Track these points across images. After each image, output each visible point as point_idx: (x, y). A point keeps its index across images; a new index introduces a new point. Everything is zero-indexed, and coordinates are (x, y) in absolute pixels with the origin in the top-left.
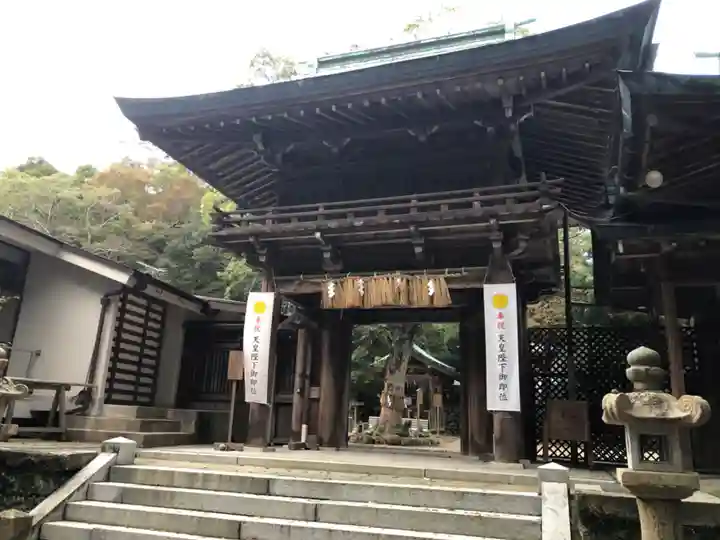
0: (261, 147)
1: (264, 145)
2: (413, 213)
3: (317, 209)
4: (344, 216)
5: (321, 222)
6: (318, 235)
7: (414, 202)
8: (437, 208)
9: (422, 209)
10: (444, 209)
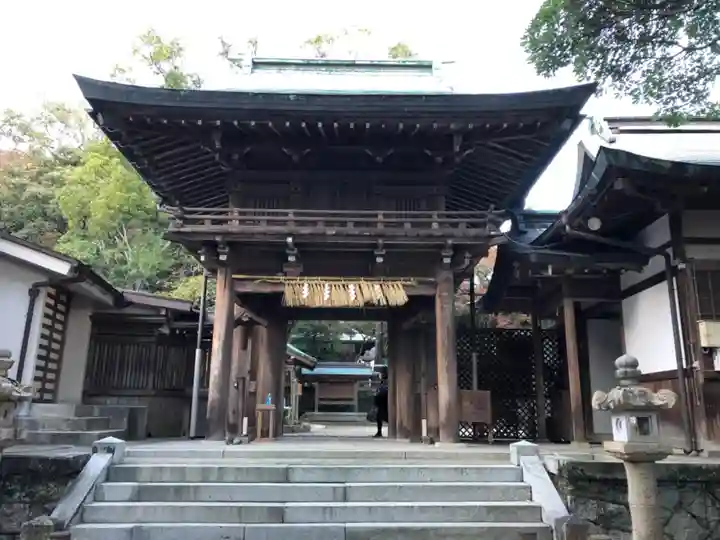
0: (218, 145)
1: (222, 144)
2: (380, 227)
3: (286, 214)
4: (314, 223)
5: (292, 227)
6: (290, 240)
7: (380, 218)
8: (401, 224)
9: (387, 225)
10: (408, 226)
